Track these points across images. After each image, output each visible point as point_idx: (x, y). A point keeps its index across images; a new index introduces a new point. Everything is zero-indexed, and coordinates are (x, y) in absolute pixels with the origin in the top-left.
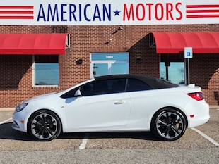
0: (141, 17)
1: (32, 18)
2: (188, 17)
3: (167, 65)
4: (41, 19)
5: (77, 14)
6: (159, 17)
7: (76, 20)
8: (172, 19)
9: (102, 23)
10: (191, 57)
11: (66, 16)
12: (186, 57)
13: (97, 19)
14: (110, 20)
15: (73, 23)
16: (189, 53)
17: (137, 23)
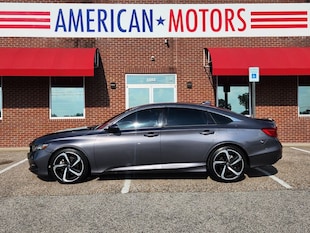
0: (192, 27)
1: (48, 27)
2: (253, 27)
3: (227, 90)
4: (61, 29)
5: (108, 22)
6: (216, 26)
7: (106, 30)
8: (233, 30)
9: (141, 35)
10: (257, 80)
11: (94, 25)
12: (251, 80)
13: (134, 30)
14: (151, 30)
15: (103, 34)
16: (254, 74)
17: (186, 34)
